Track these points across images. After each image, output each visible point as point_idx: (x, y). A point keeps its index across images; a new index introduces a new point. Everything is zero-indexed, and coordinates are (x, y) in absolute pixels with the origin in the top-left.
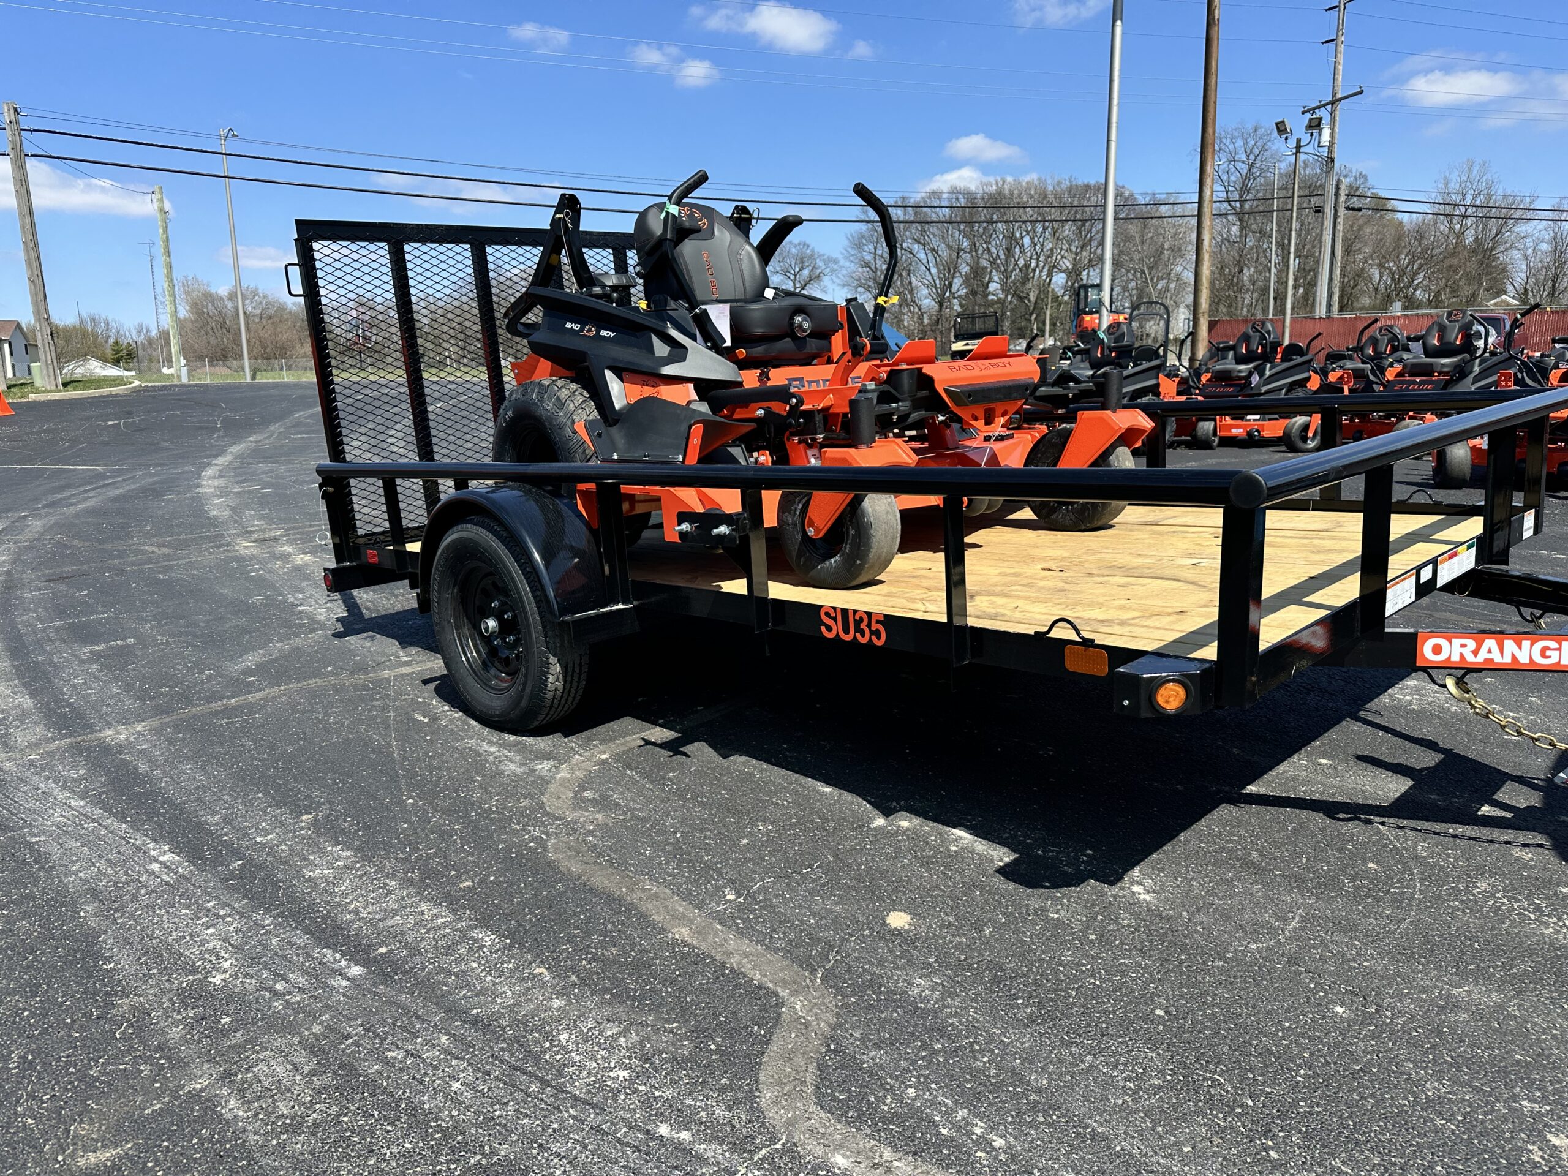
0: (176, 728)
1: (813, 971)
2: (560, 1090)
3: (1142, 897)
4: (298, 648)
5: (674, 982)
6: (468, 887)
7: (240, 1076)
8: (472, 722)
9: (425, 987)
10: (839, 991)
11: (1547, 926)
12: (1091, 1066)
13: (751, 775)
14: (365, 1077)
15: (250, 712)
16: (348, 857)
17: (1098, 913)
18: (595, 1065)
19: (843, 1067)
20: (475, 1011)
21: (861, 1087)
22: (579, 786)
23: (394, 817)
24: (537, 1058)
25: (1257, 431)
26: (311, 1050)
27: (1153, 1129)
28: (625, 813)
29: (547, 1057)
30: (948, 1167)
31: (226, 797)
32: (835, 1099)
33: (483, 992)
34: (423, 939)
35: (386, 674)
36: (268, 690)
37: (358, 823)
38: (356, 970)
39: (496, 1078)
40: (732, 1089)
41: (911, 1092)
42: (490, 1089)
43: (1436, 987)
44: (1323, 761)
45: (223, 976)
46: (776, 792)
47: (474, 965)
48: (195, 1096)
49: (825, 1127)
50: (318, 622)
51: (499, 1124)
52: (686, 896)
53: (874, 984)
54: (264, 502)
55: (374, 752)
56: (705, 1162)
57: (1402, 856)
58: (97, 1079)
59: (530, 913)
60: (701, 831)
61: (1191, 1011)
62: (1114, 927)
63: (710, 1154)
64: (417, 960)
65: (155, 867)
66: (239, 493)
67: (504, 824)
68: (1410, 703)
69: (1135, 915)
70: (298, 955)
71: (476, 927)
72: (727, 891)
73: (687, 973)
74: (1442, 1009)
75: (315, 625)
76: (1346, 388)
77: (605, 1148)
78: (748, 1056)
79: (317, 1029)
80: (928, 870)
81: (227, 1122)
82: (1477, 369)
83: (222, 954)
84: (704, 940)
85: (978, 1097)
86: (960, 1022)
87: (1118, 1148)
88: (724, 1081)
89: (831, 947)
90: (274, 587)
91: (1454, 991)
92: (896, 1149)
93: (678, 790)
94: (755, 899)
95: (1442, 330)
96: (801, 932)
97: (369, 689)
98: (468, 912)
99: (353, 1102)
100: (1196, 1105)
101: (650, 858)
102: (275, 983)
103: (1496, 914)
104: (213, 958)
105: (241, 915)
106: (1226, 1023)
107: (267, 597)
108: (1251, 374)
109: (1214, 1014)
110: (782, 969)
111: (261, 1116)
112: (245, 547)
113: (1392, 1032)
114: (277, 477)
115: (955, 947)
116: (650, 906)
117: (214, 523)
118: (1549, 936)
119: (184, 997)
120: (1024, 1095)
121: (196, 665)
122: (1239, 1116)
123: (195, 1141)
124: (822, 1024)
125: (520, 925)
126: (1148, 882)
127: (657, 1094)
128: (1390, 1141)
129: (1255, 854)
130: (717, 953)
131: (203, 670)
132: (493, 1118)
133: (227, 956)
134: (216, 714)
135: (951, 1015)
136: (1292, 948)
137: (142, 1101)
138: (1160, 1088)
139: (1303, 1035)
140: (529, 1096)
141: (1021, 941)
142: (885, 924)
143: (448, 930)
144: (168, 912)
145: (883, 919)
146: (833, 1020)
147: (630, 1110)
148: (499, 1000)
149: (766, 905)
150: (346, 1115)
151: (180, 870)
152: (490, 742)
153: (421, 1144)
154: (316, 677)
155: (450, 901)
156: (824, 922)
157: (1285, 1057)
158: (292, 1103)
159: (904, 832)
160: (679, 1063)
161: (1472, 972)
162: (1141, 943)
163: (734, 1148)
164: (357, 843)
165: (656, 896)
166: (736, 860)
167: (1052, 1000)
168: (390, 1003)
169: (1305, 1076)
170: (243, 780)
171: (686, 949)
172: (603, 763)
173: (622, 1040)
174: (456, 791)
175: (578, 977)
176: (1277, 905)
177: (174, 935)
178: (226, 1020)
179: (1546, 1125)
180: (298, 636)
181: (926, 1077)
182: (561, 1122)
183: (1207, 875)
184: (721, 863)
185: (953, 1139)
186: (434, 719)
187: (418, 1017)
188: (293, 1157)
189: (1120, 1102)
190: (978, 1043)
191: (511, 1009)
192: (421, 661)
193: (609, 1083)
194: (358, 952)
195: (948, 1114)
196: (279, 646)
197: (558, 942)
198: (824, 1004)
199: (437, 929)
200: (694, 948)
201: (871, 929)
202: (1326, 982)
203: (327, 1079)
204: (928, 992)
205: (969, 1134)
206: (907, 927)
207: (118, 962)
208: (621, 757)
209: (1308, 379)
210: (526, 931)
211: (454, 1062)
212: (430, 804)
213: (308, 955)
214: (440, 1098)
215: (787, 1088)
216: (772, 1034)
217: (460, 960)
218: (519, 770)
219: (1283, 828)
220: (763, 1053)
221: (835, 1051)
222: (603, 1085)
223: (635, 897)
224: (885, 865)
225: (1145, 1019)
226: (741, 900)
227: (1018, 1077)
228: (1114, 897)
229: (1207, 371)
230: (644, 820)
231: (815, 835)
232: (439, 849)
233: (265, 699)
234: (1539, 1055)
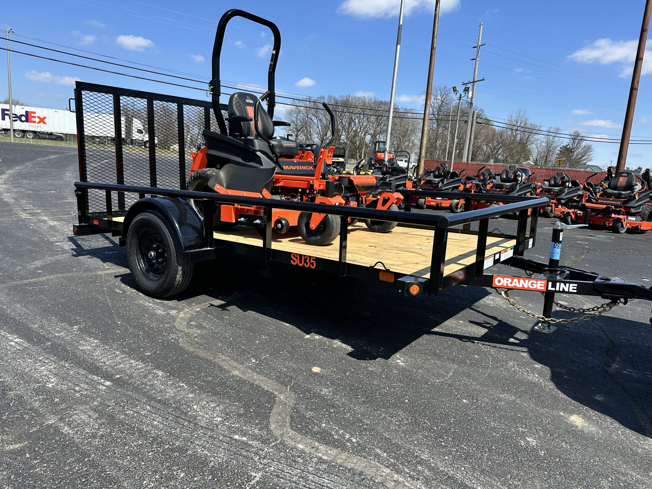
0: (9, 289)
1: (286, 386)
2: (196, 424)
3: (400, 364)
4: (58, 260)
5: (235, 389)
6: (149, 355)
7: (67, 420)
8: (140, 294)
9: (136, 389)
10: (296, 393)
11: (530, 376)
12: (384, 417)
13: (258, 318)
14: (119, 420)
15: (42, 285)
16: (97, 343)
17: (385, 369)
18: (208, 416)
19: (299, 417)
20: (159, 398)
21: (306, 423)
22: (189, 320)
23: (113, 328)
24: (186, 414)
25: (440, 204)
26: (95, 410)
27: (405, 436)
28: (209, 331)
29: (190, 413)
30: (338, 448)
31: (38, 318)
32: (297, 427)
33: (161, 391)
34: (133, 373)
35: (100, 273)
36: (48, 277)
37: (99, 330)
38: (108, 383)
39: (171, 420)
40: (260, 424)
41: (324, 425)
42: (169, 424)
43: (495, 394)
44: (461, 322)
45: (52, 384)
46: (268, 325)
47: (156, 382)
48: (50, 426)
49: (294, 436)
50: (65, 250)
51: (175, 435)
52: (237, 360)
53: (309, 390)
54: (29, 197)
55: (100, 303)
56: (253, 447)
57: (486, 353)
58: (6, 420)
59: (176, 365)
60: (240, 338)
61: (417, 401)
62: (391, 373)
63: (254, 445)
64: (133, 380)
65: (13, 343)
66: (17, 192)
67: (160, 332)
68: (490, 304)
69: (398, 370)
70: (83, 378)
71: (155, 369)
72: (252, 359)
73: (239, 386)
74: (497, 401)
75: (64, 251)
76: (473, 191)
77: (215, 443)
78: (265, 413)
79: (96, 403)
80: (326, 353)
81: (65, 435)
82: (518, 188)
83: (50, 376)
84: (245, 375)
85: (347, 427)
86: (339, 403)
87: (394, 442)
88: (257, 421)
89: (292, 378)
90: (42, 234)
91: (500, 396)
92: (319, 442)
93: (229, 323)
94: (263, 362)
95: (507, 172)
96: (281, 373)
97: (94, 278)
98: (150, 364)
99: (115, 428)
100: (419, 429)
101: (221, 347)
102: (75, 387)
103: (514, 372)
104: (46, 378)
105: (55, 363)
106: (428, 404)
107: (39, 238)
108: (439, 182)
109: (424, 401)
110: (275, 385)
111: (79, 433)
112: (24, 216)
113: (481, 408)
114: (33, 186)
115: (337, 379)
116: (223, 364)
117: (7, 204)
118: (530, 380)
119: (38, 392)
120: (362, 426)
121: (13, 264)
122: (432, 432)
123: (53, 441)
124: (291, 403)
125: (172, 369)
126: (402, 359)
127: (233, 425)
128: (479, 440)
129: (438, 351)
130: (250, 380)
131: (17, 267)
132: (172, 433)
133: (52, 377)
134: (26, 285)
135: (336, 401)
136: (450, 382)
137: (28, 428)
138: (407, 424)
139: (453, 408)
140: (185, 426)
141: (359, 377)
142: (311, 371)
143: (143, 370)
144: (22, 361)
145: (311, 369)
146: (294, 402)
147: (223, 431)
148: (168, 394)
149: (267, 364)
150: (113, 432)
151: (24, 345)
152: (149, 302)
153: (145, 442)
154: (69, 272)
155: (143, 359)
156: (289, 370)
157: (447, 415)
158: (91, 429)
159: (317, 340)
160: (240, 416)
161: (506, 390)
162: (400, 379)
163: (262, 442)
164: (99, 337)
165: (224, 360)
166: (254, 348)
167: (370, 396)
168: (125, 395)
169: (453, 421)
170: (45, 312)
171: (238, 378)
172: (197, 312)
173: (217, 408)
174: (138, 319)
175: (198, 387)
176: (445, 368)
177: (27, 369)
178: (56, 400)
179: (526, 435)
180: (57, 255)
181: (328, 420)
182: (198, 434)
183: (422, 357)
184: (249, 349)
185: (339, 439)
186: (124, 292)
187: (137, 400)
188: (95, 446)
189: (394, 428)
190: (346, 410)
191: (173, 397)
192: (115, 269)
193: (214, 422)
194: (108, 376)
195: (337, 432)
196: (49, 259)
197: (188, 375)
198: (290, 397)
199: (139, 369)
200: (241, 378)
201: (307, 373)
202: (461, 392)
203: (103, 420)
204: (328, 393)
205: (344, 438)
206: (319, 372)
207: (5, 378)
208: (205, 310)
209: (459, 186)
210: (175, 371)
211: (153, 415)
212: (128, 324)
213: (87, 378)
214: (150, 427)
215: (280, 424)
216: (273, 407)
217: (150, 380)
218: (163, 313)
219: (447, 343)
220: (270, 413)
221: (296, 412)
222: (212, 423)
223: (217, 360)
224: (310, 351)
225: (402, 403)
226: (257, 362)
227: (360, 420)
228: (391, 363)
229: (423, 180)
230: (217, 333)
231: (284, 340)
232: (134, 341)
233: (48, 280)
234: (525, 415)
